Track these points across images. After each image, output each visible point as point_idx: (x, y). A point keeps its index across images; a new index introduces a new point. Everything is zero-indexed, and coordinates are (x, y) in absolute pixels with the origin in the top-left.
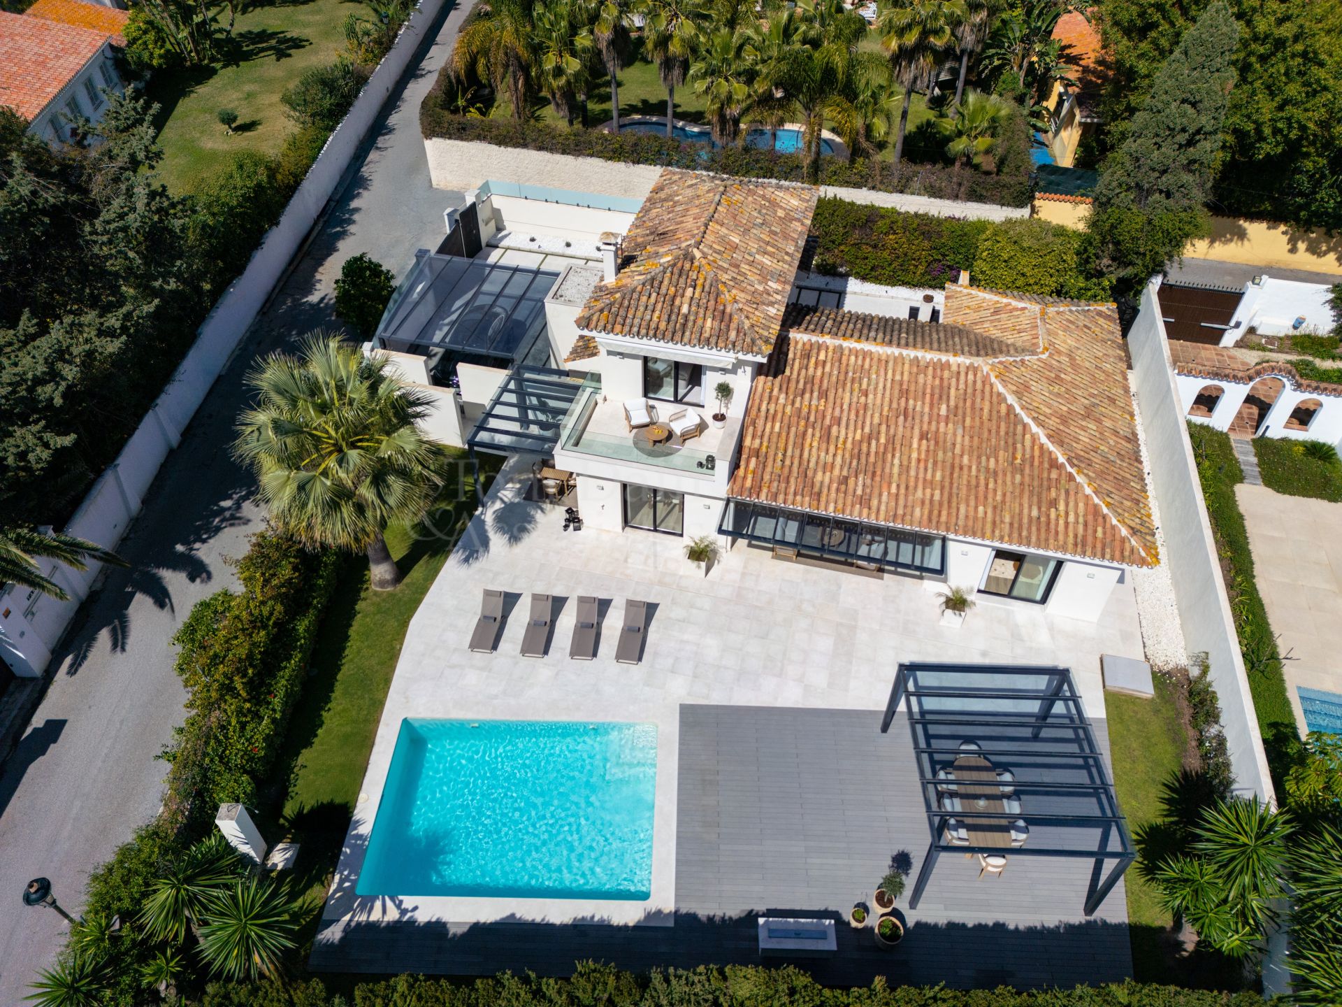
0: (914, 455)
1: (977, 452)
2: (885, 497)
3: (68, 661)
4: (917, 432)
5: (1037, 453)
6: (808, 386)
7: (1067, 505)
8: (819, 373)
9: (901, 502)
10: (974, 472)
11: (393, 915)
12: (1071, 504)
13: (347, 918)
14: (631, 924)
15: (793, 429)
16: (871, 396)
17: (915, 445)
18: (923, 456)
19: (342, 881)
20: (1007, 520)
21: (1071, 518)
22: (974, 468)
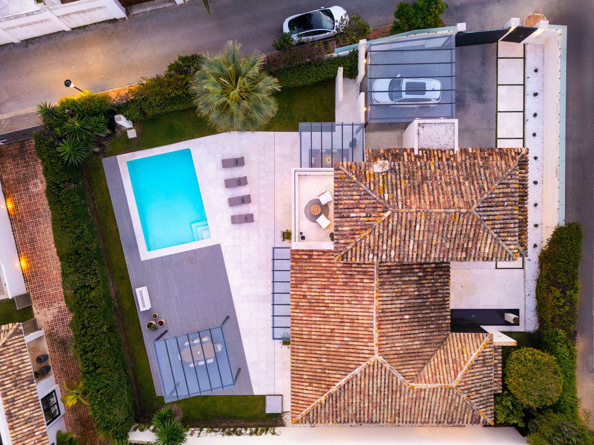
0: (322, 327)
1: (328, 354)
2: (300, 315)
4: (334, 327)
5: (332, 379)
6: (348, 276)
7: (312, 390)
8: (357, 280)
9: (300, 322)
10: (318, 352)
12: (311, 392)
15: (325, 272)
16: (348, 306)
17: (327, 327)
18: (322, 330)
20: (300, 365)
21: (305, 392)
22: (321, 352)
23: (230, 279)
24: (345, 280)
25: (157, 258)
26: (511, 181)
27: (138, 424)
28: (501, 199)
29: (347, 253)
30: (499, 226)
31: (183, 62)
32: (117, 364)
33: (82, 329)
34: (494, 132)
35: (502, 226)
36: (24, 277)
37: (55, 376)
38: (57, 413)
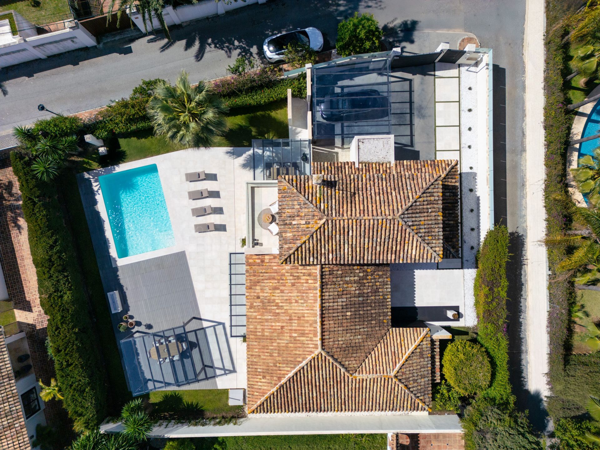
0: (273, 324)
1: (279, 349)
2: (255, 314)
3: (152, 37)
4: (284, 324)
5: (283, 372)
6: (296, 278)
7: (265, 382)
8: (302, 281)
9: (254, 320)
10: (270, 347)
11: (95, 189)
12: (265, 384)
13: (91, 177)
14: (111, 254)
15: (276, 274)
16: (296, 304)
17: (278, 324)
18: (274, 327)
19: (101, 171)
20: (255, 360)
21: (259, 384)
22: (272, 348)
23: (195, 284)
24: (293, 281)
25: (127, 265)
26: (435, 190)
27: (111, 418)
28: (425, 207)
29: (290, 256)
30: (424, 230)
31: (147, 86)
32: (90, 362)
33: (56, 330)
34: (433, 144)
35: (427, 230)
36: (6, 284)
37: (36, 375)
38: (37, 408)
